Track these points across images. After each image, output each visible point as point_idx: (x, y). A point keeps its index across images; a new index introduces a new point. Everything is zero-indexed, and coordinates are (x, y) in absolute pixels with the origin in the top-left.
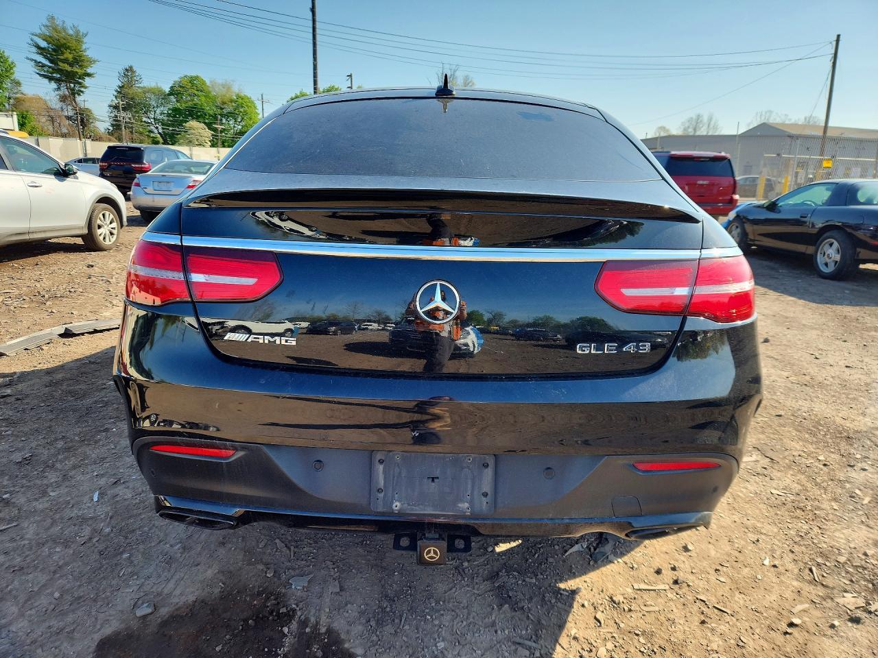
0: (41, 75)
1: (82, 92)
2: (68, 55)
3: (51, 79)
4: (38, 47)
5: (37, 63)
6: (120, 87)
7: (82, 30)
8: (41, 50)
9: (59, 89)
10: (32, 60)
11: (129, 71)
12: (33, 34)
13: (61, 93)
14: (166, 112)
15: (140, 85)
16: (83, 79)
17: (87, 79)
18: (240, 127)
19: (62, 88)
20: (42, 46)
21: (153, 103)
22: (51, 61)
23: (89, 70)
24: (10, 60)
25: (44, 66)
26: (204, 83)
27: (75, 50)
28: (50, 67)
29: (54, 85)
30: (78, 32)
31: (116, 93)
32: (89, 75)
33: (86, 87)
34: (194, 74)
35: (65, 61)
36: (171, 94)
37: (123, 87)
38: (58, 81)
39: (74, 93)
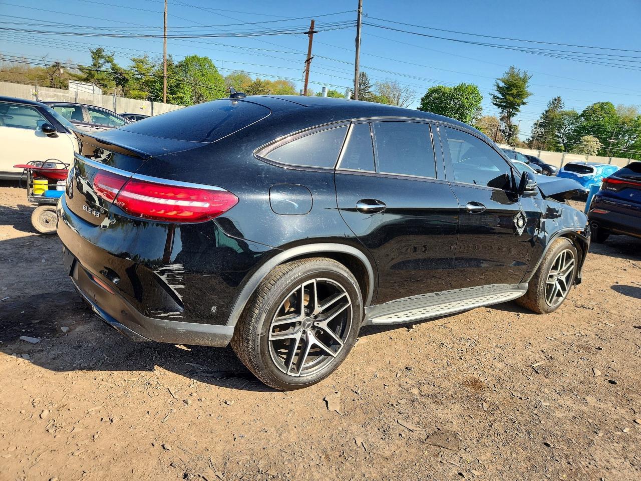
0: (494, 104)
1: (516, 114)
2: (515, 91)
3: (499, 106)
4: (498, 87)
5: (494, 96)
6: (546, 111)
7: (529, 74)
8: (500, 89)
9: (502, 112)
10: (492, 95)
11: (558, 100)
12: (498, 79)
13: (503, 115)
14: (573, 129)
15: (562, 110)
16: (519, 106)
17: (522, 106)
18: (634, 142)
19: (504, 112)
20: (501, 86)
21: (566, 122)
22: (503, 95)
23: (524, 101)
24: (481, 95)
25: (498, 98)
26: (612, 107)
27: (520, 87)
28: (501, 99)
29: (500, 110)
30: (526, 75)
31: (542, 116)
32: (524, 103)
33: (518, 111)
34: (606, 101)
35: (512, 95)
36: (582, 116)
37: (548, 111)
38: (503, 107)
39: (510, 115)
